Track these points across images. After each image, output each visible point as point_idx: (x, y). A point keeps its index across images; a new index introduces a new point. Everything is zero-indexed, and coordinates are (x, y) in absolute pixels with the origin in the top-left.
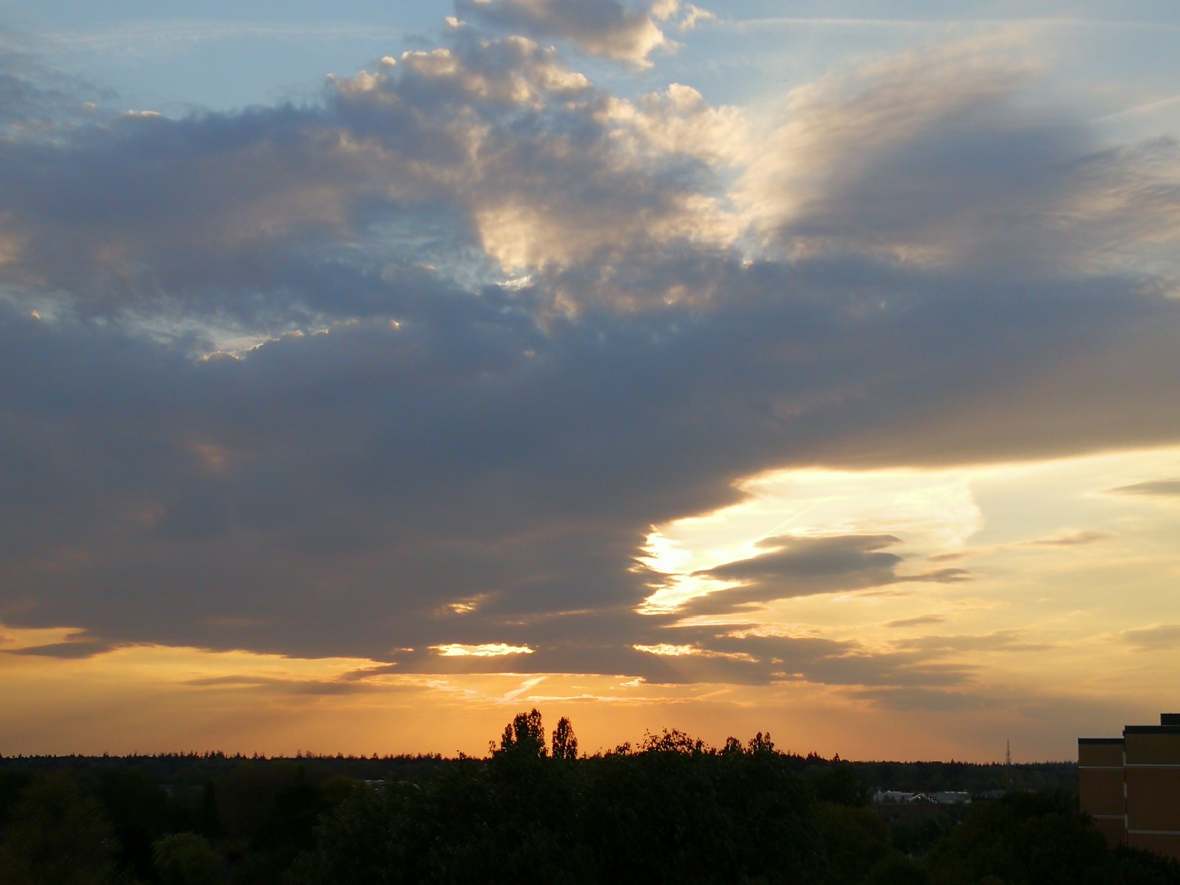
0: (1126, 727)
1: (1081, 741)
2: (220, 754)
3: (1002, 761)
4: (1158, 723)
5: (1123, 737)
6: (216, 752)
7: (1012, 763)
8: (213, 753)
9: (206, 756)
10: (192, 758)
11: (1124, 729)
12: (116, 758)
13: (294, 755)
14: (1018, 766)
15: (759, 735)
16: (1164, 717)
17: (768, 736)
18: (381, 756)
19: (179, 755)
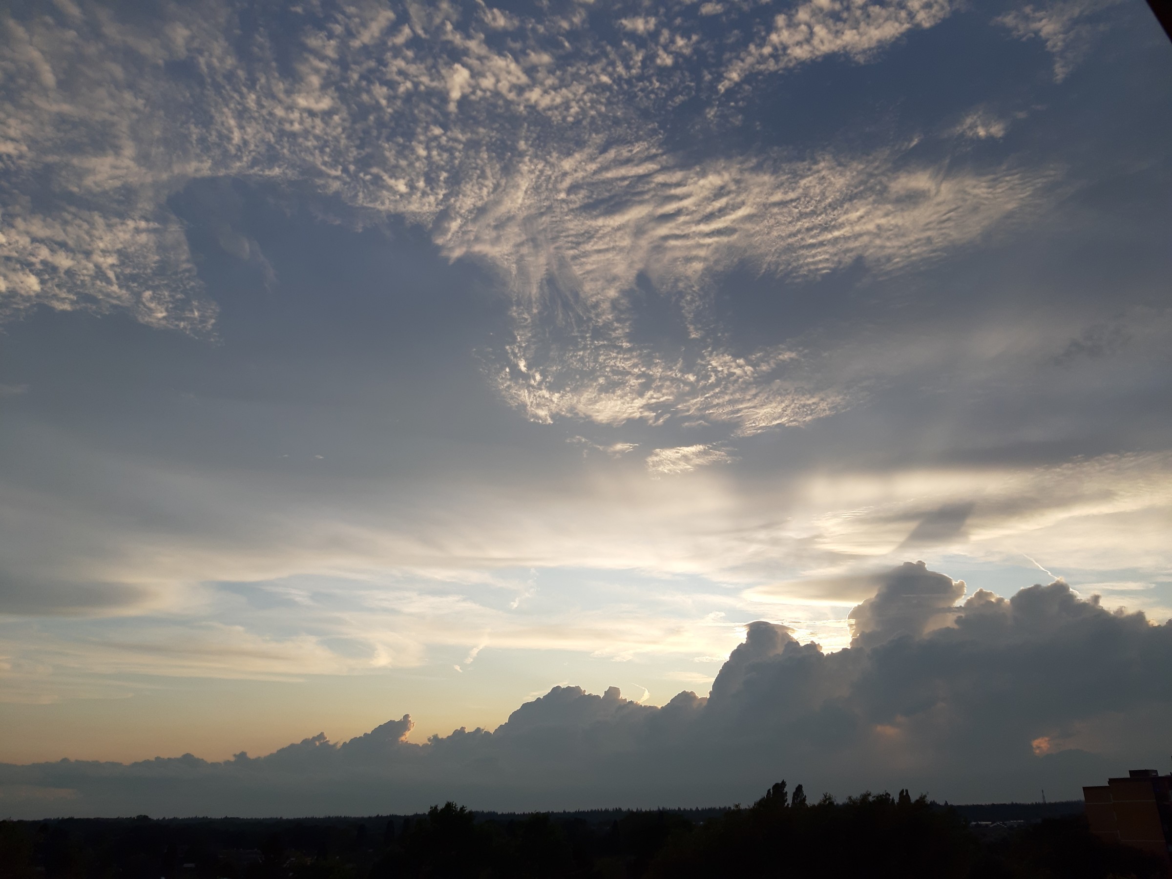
1: (1084, 789)
3: (1041, 801)
4: (1128, 776)
5: (1108, 785)
6: (618, 809)
7: (1047, 802)
8: (616, 809)
9: (613, 810)
12: (569, 813)
14: (1050, 804)
15: (902, 791)
17: (907, 791)
19: (600, 810)
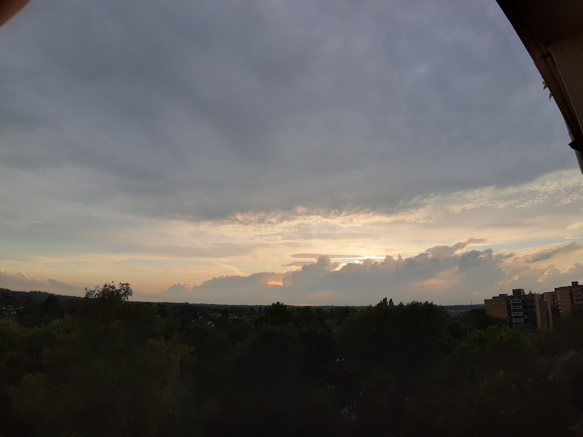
0: (493, 297)
1: (485, 300)
2: (333, 306)
3: (470, 304)
4: (499, 296)
7: (473, 304)
10: (329, 306)
11: (492, 297)
13: (345, 306)
14: (474, 305)
15: (426, 301)
16: (499, 295)
17: (428, 301)
18: (359, 306)
